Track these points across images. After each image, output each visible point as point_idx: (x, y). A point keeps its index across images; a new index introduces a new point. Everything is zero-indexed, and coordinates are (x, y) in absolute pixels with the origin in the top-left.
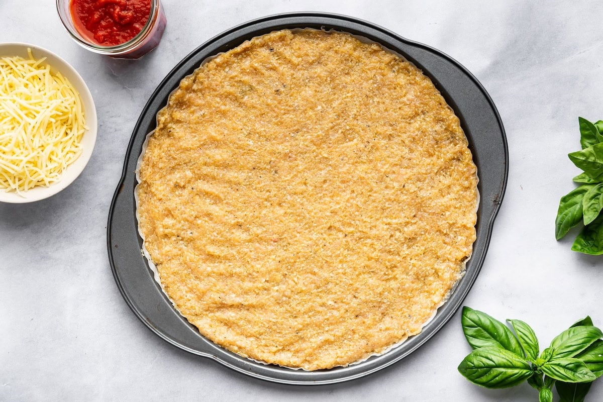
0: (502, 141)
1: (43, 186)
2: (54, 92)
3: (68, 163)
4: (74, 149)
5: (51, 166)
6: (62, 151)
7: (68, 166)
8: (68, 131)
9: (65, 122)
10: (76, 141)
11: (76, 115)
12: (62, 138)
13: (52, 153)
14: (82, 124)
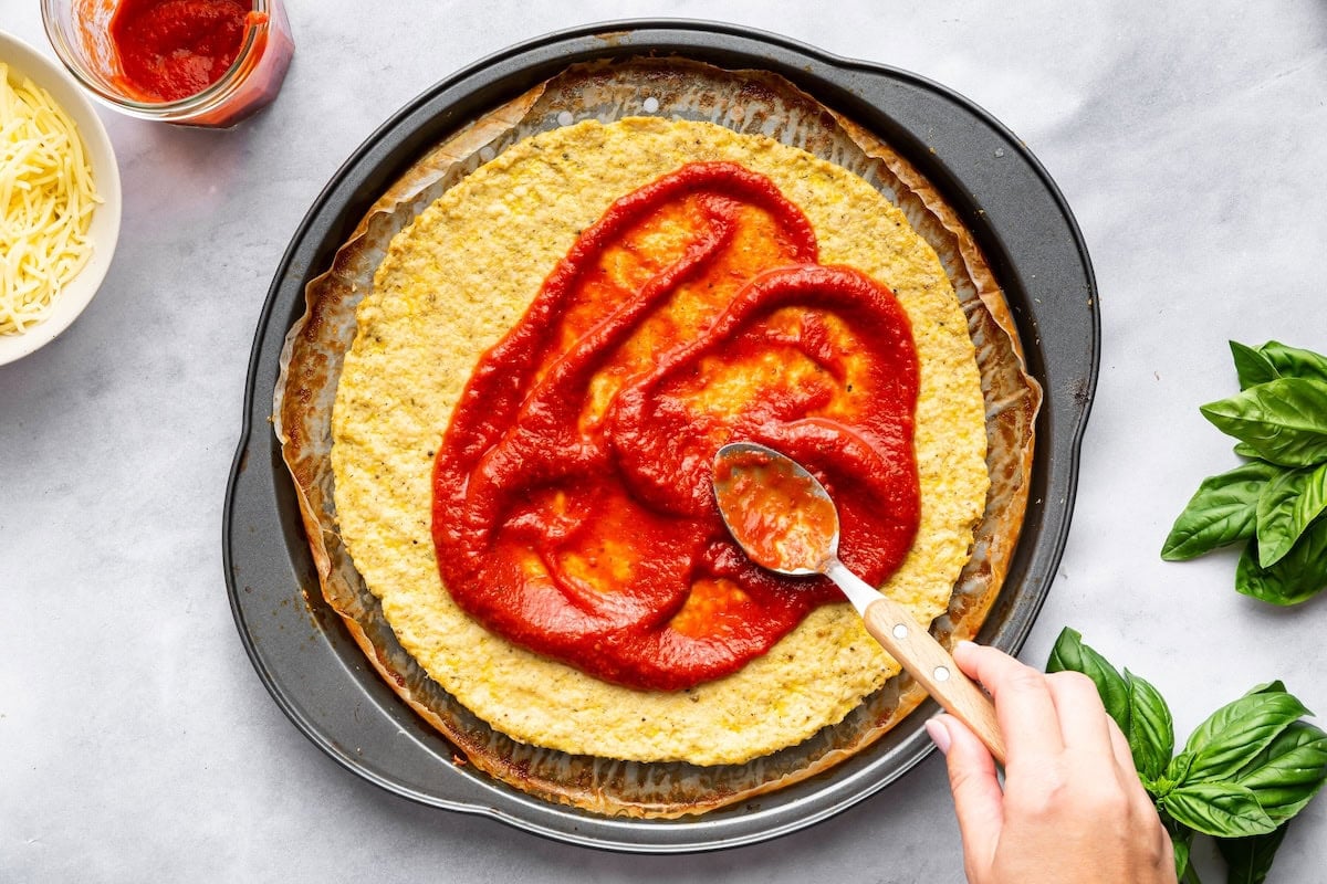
0: (1079, 261)
1: (10, 333)
2: (18, 122)
3: (62, 281)
4: (74, 249)
5: (26, 287)
6: (48, 254)
7: (62, 286)
8: (60, 211)
9: (51, 190)
10: (77, 229)
11: (73, 174)
12: (47, 226)
13: (26, 259)
14: (86, 192)
